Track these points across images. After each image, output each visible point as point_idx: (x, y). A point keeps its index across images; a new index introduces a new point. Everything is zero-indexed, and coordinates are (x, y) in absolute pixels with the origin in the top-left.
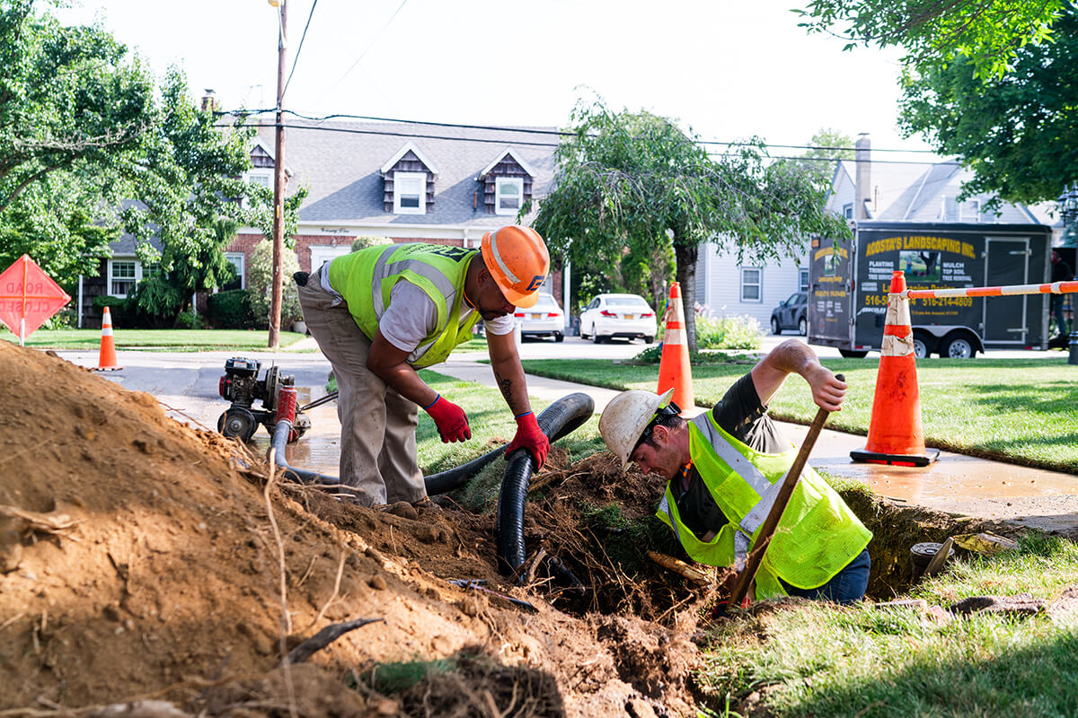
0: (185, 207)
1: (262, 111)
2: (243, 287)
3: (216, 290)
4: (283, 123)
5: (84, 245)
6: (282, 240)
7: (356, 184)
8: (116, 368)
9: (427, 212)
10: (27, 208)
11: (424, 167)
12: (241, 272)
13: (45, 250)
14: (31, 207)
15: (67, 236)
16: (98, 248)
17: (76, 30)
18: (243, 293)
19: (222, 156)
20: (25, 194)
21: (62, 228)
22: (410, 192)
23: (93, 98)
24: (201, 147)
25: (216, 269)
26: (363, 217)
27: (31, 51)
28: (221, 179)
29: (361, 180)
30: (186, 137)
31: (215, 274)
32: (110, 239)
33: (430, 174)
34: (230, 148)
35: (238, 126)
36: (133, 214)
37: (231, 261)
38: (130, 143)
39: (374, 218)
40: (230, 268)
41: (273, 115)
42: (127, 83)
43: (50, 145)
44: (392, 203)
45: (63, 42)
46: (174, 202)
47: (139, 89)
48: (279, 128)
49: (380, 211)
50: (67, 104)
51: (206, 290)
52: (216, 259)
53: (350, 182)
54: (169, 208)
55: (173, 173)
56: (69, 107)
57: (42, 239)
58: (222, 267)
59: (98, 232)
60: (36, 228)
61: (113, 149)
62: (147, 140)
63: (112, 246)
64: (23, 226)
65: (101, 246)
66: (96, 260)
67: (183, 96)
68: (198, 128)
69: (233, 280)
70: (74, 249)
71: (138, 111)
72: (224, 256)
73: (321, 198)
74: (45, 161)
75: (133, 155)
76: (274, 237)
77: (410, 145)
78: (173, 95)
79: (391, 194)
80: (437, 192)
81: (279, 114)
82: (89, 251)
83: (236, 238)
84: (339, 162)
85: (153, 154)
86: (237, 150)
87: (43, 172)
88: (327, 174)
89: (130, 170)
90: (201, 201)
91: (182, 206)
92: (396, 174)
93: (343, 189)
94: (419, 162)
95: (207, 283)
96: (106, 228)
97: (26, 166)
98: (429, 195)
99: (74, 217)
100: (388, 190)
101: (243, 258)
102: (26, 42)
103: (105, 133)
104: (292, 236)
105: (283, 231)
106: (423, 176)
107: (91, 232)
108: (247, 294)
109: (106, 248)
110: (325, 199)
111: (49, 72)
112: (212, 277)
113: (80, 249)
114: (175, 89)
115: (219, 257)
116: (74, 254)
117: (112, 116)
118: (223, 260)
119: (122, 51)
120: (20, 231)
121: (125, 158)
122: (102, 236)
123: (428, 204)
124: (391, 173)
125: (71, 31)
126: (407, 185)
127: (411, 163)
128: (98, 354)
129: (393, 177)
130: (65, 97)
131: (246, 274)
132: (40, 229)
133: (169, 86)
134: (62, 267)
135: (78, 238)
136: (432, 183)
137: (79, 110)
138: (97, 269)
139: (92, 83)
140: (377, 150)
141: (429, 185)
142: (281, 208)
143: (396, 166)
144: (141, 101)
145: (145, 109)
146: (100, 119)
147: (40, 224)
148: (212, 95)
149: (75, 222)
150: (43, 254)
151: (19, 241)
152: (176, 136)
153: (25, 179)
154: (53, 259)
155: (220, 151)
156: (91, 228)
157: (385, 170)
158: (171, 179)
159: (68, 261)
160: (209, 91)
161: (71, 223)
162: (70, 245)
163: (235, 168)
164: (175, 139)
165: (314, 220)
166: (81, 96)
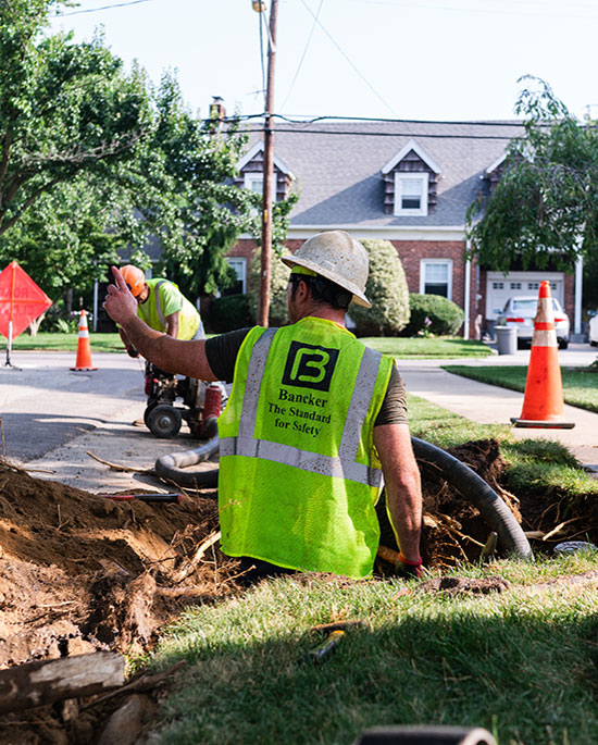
0: (179, 214)
1: (250, 117)
2: (244, 292)
3: (218, 295)
4: (271, 128)
5: (93, 252)
6: (270, 245)
7: (357, 185)
8: (90, 368)
9: (429, 214)
10: (41, 218)
11: (427, 168)
12: (242, 276)
13: (57, 258)
14: (45, 218)
15: (77, 244)
16: (106, 255)
17: (77, 48)
18: (243, 298)
19: (210, 163)
20: (40, 205)
21: (73, 237)
22: (411, 193)
23: (97, 112)
24: (191, 154)
25: (216, 274)
26: (362, 219)
27: (35, 70)
28: (213, 186)
29: (363, 182)
30: (177, 146)
31: (216, 279)
32: (117, 246)
33: (433, 174)
34: (217, 155)
35: (230, 133)
36: (129, 223)
37: (231, 266)
38: (125, 153)
39: (374, 221)
40: (231, 273)
41: (263, 120)
42: (124, 96)
43: (54, 158)
44: (393, 205)
45: (67, 59)
46: (167, 210)
47: (134, 102)
48: (268, 133)
49: (381, 214)
50: (72, 118)
51: (207, 295)
52: (217, 264)
53: (352, 183)
54: (163, 216)
55: (162, 182)
56: (74, 121)
57: (56, 248)
58: (222, 272)
59: (106, 239)
60: (50, 236)
61: (111, 159)
62: (142, 150)
63: (119, 254)
64: (40, 235)
65: (109, 253)
66: (106, 267)
67: (175, 106)
68: (188, 136)
69: (233, 285)
70: (84, 256)
71: (134, 122)
72: (226, 261)
73: (321, 201)
74: (52, 173)
75: (132, 164)
76: (262, 243)
77: (411, 145)
78: (165, 105)
79: (392, 195)
80: (439, 192)
81: (267, 119)
82: (98, 258)
83: (236, 243)
84: (341, 164)
85: (146, 164)
86: (224, 157)
87: (50, 184)
88: (329, 177)
89: (128, 180)
90: (194, 208)
91: (176, 213)
92: (397, 174)
93: (343, 192)
94: (421, 161)
95: (208, 289)
96: (113, 235)
97: (37, 178)
98: (431, 196)
99: (85, 225)
100: (388, 191)
101: (244, 263)
102: (30, 62)
103: (101, 145)
104: (280, 241)
105: (270, 236)
106: (425, 177)
107: (100, 239)
108: (247, 298)
109: (114, 254)
110: (325, 202)
111: (53, 90)
112: (213, 282)
113: (90, 256)
114: (168, 99)
115: (220, 262)
116: (84, 260)
117: (111, 128)
118: (224, 264)
119: (117, 64)
120: (37, 239)
121: (122, 169)
122: (110, 244)
123: (430, 205)
124: (392, 174)
125: (72, 49)
126: (409, 185)
127: (413, 163)
128: (75, 356)
129: (393, 178)
130: (70, 112)
131: (247, 279)
132: (53, 238)
133: (163, 96)
134: (74, 273)
135: (87, 245)
136: (435, 183)
137: (83, 123)
138: (106, 275)
139: (96, 96)
140: (380, 151)
141: (432, 185)
142: (269, 213)
143: (397, 166)
144: (136, 112)
145: (140, 120)
146: (101, 131)
147: (53, 233)
148: (220, 102)
149: (85, 231)
150: (56, 262)
151: (36, 249)
152: (168, 145)
153: (36, 191)
154: (65, 265)
155: (208, 158)
156: (100, 235)
157: (385, 171)
158: (162, 187)
159: (79, 267)
160: (217, 98)
161: (82, 231)
162: (80, 252)
163: (221, 175)
164: (166, 148)
165: (313, 223)
166: (85, 110)
